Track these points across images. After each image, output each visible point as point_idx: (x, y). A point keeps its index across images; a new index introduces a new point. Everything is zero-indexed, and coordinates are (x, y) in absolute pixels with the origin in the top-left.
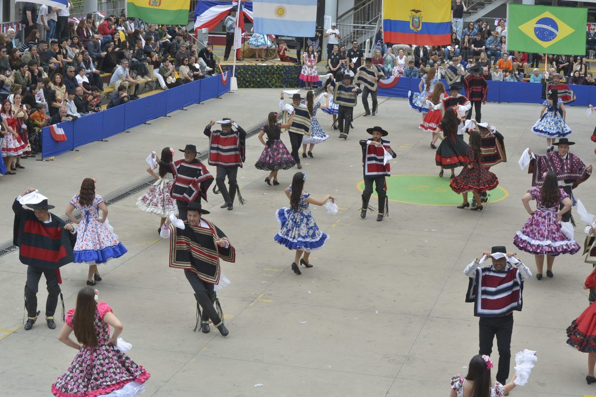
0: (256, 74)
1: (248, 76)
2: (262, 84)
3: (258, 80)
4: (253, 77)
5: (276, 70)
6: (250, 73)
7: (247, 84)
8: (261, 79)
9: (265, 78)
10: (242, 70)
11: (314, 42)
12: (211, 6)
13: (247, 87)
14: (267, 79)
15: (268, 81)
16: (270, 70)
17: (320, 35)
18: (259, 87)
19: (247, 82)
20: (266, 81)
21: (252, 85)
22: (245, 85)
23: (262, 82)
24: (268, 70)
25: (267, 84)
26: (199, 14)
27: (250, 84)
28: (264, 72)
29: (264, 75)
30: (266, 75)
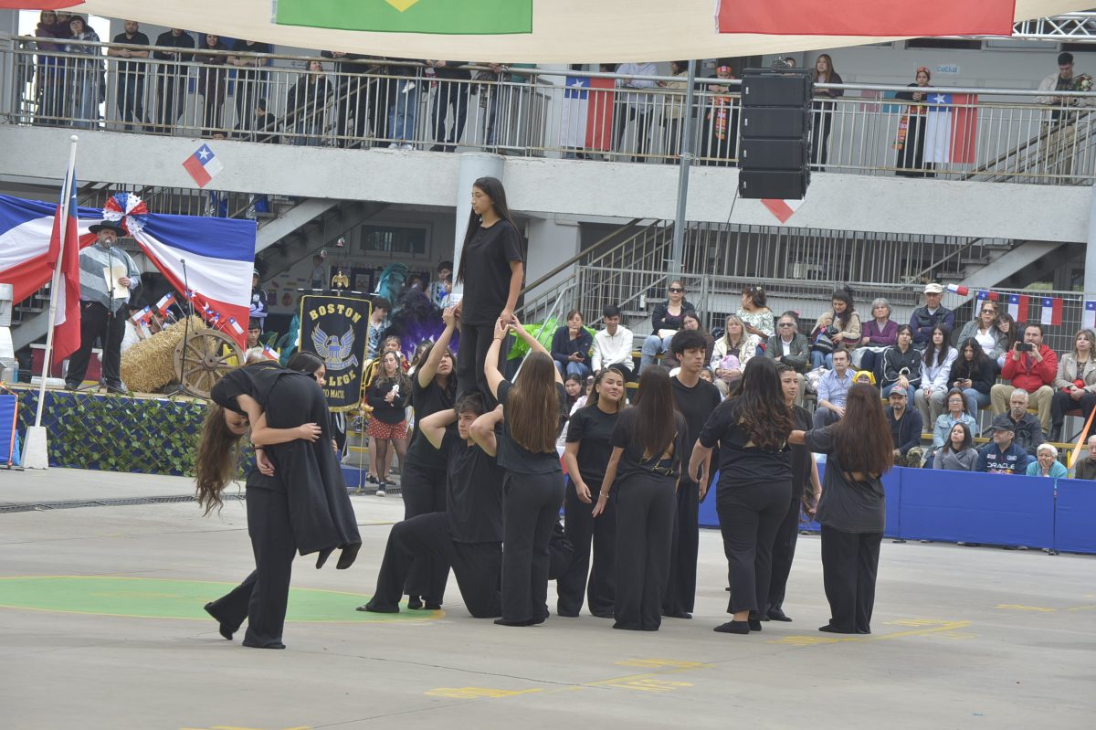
0: (128, 423)
1: (100, 429)
2: (149, 461)
3: (136, 445)
4: (119, 435)
6: (108, 420)
7: (96, 456)
8: (147, 445)
9: (160, 442)
10: (82, 408)
11: (333, 337)
12: (29, 218)
13: (94, 466)
14: (167, 444)
15: (169, 452)
16: (180, 419)
17: (357, 317)
18: (135, 469)
19: (96, 448)
20: (163, 453)
21: (112, 461)
22: (87, 457)
23: (148, 453)
24: (172, 418)
25: (167, 462)
27: (104, 458)
28: (158, 422)
29: (158, 432)
30: (162, 433)
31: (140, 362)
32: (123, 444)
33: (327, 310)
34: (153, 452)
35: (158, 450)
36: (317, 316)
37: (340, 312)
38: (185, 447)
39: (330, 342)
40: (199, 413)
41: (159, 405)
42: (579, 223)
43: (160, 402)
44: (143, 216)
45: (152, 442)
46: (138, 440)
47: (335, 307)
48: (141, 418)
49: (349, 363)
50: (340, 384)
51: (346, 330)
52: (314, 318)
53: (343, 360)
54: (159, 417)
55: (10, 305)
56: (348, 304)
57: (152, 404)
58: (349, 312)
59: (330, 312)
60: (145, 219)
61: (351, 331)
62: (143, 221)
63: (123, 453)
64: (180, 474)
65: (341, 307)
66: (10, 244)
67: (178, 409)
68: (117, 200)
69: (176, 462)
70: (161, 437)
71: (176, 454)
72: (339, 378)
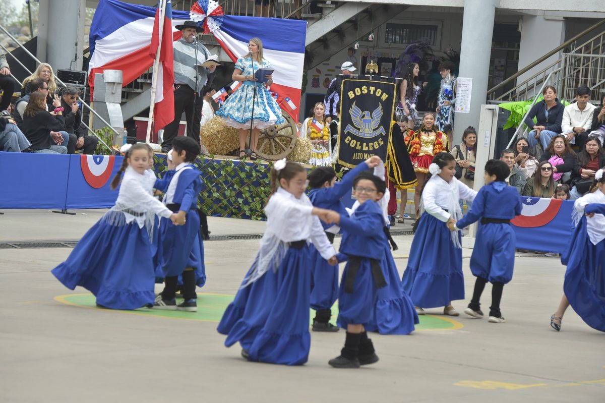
0: (210, 179)
2: (225, 208)
3: (216, 195)
5: (265, 175)
8: (224, 195)
9: (234, 193)
11: (366, 112)
12: (134, 18)
14: (239, 194)
15: (240, 201)
16: (249, 176)
17: (385, 97)
18: (214, 213)
20: (236, 201)
23: (225, 202)
24: (243, 175)
25: (239, 209)
26: (100, 34)
28: (233, 177)
29: (232, 185)
30: (236, 186)
31: (217, 132)
32: (206, 194)
33: (361, 91)
34: (229, 201)
35: (232, 200)
36: (353, 95)
37: (372, 93)
38: (252, 197)
39: (364, 116)
40: (263, 171)
41: (233, 165)
42: (564, 18)
43: (234, 162)
44: (220, 17)
45: (228, 193)
46: (217, 192)
47: (368, 89)
48: (219, 175)
49: (378, 133)
50: (371, 149)
51: (376, 106)
52: (351, 98)
53: (374, 130)
54: (233, 174)
55: (121, 86)
56: (377, 86)
57: (228, 164)
58: (379, 93)
59: (364, 92)
60: (222, 20)
61: (380, 107)
62: (220, 21)
63: (206, 201)
64: (249, 218)
65: (372, 89)
66: (119, 39)
67: (247, 168)
68: (200, 5)
69: (246, 208)
70: (234, 189)
71: (246, 202)
72: (371, 144)
